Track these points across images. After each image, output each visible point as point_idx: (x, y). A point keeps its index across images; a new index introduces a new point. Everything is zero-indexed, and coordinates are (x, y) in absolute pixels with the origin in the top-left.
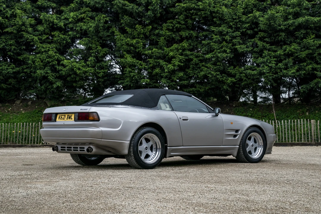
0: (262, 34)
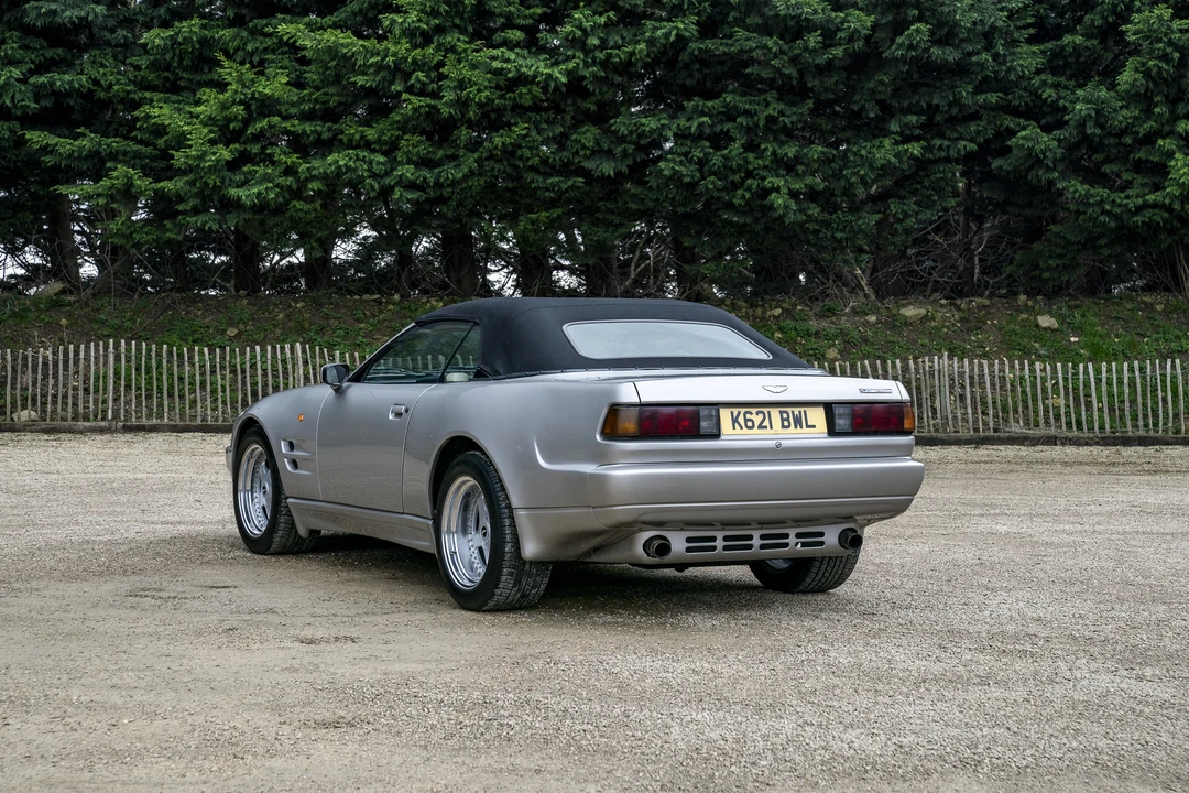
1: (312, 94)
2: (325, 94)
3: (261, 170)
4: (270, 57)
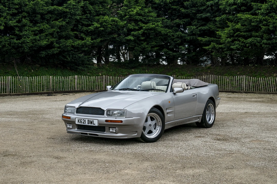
0: (26, 14)
1: (246, 27)
2: (249, 27)
3: (236, 42)
4: (239, 20)
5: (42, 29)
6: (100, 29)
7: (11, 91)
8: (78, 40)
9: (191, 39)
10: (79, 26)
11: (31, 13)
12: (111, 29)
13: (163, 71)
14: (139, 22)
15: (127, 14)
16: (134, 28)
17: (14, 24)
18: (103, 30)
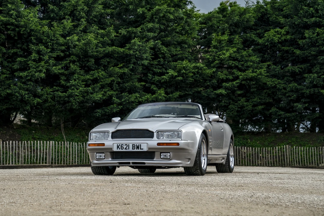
0: (75, 58)
5: (96, 78)
6: (178, 78)
7: (54, 161)
8: (147, 94)
9: (311, 93)
10: (149, 75)
11: (81, 57)
12: (193, 79)
13: (273, 140)
14: (234, 70)
15: (216, 58)
16: (226, 78)
17: (58, 71)
18: (181, 81)
